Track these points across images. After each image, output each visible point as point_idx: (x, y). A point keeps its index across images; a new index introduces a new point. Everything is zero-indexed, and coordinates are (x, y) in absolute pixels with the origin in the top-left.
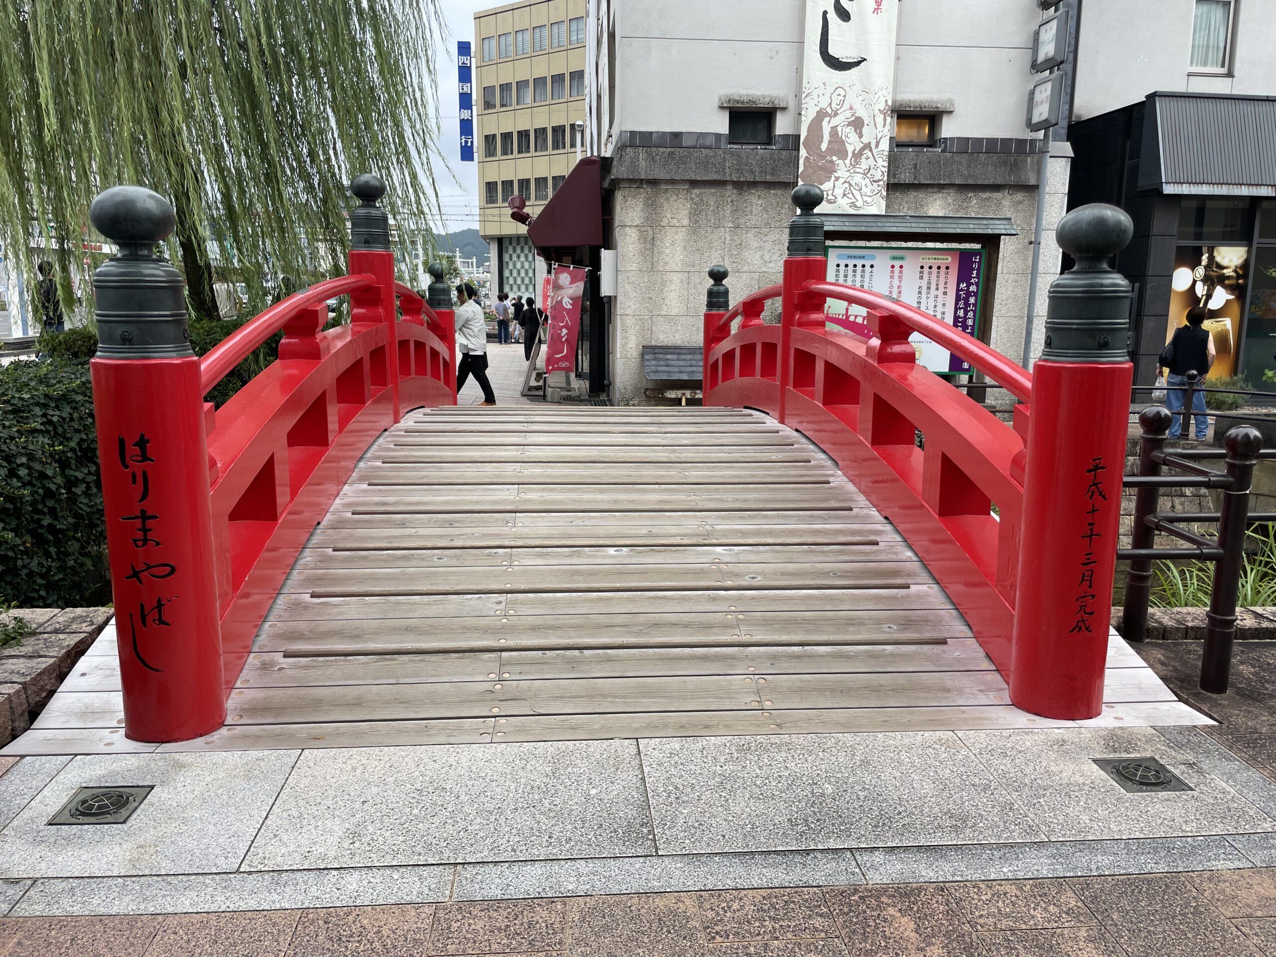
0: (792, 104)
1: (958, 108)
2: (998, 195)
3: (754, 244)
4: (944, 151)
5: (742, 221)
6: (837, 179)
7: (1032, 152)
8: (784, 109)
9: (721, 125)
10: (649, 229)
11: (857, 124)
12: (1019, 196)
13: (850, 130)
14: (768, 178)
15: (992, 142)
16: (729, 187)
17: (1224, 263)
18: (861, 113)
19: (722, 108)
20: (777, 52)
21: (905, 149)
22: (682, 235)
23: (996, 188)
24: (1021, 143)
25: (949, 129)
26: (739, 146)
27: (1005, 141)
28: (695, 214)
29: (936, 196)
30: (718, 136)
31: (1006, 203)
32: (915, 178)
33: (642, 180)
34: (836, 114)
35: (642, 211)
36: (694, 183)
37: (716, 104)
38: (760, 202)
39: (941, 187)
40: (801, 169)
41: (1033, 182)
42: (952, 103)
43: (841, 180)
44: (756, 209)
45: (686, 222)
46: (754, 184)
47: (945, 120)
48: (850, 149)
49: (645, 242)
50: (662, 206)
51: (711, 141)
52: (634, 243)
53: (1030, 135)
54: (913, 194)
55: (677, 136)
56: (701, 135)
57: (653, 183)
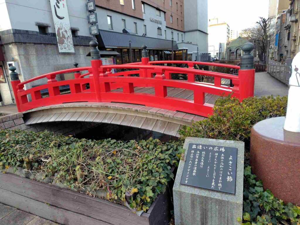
0: (52, 26)
1: (80, 29)
3: (51, 58)
4: (79, 38)
6: (65, 43)
7: (92, 39)
8: (50, 27)
9: (37, 29)
10: (26, 55)
11: (66, 31)
13: (65, 32)
14: (51, 43)
15: (86, 37)
16: (43, 45)
18: (66, 29)
19: (36, 25)
20: (45, 13)
21: (73, 38)
22: (35, 56)
25: (79, 34)
26: (42, 35)
27: (88, 37)
28: (36, 51)
29: (81, 47)
30: (37, 32)
33: (22, 43)
34: (62, 29)
36: (35, 43)
39: (81, 45)
40: (58, 41)
42: (78, 28)
43: (66, 44)
44: (50, 50)
45: (35, 53)
46: (48, 44)
47: (78, 31)
48: (66, 37)
49: (26, 59)
50: (28, 49)
51: (35, 33)
52: (23, 59)
55: (27, 31)
56: (33, 32)
57: (25, 43)
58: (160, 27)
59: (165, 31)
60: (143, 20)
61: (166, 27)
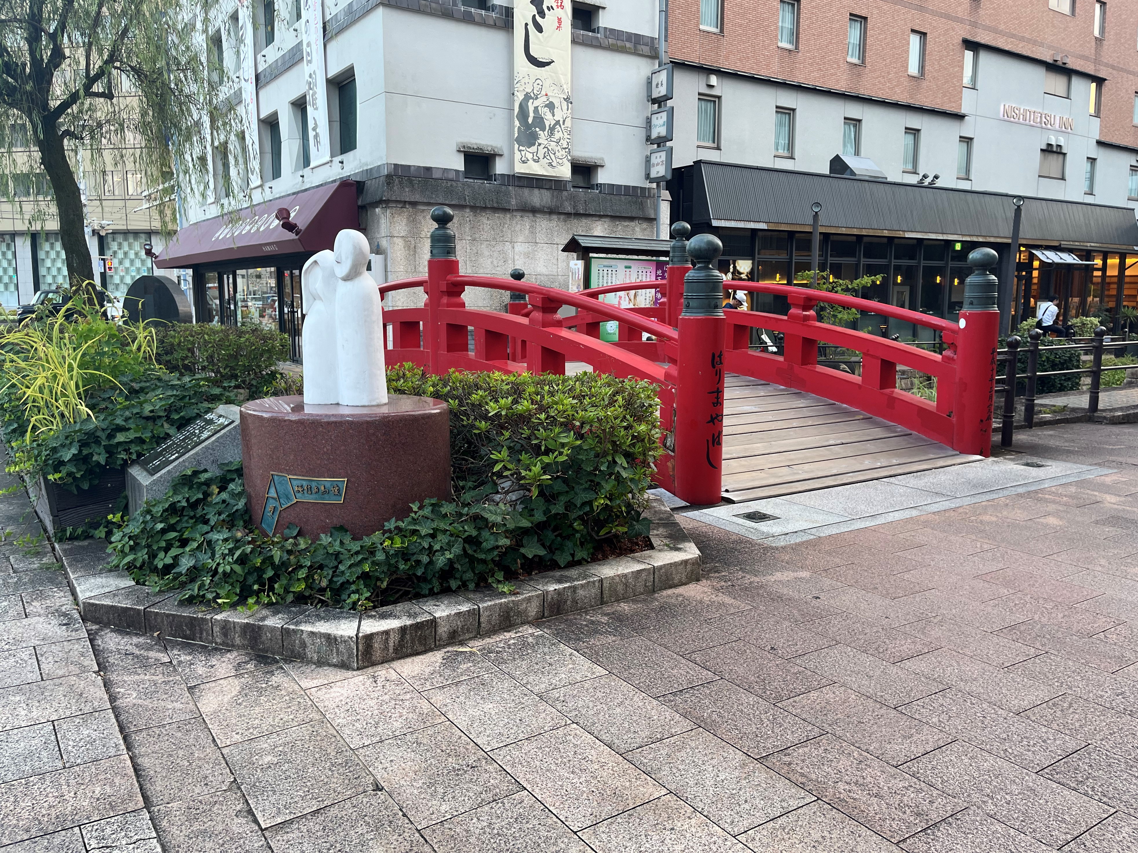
0: (506, 152)
1: (607, 163)
2: (632, 224)
3: (486, 253)
4: (600, 192)
5: (477, 236)
7: (649, 196)
8: (501, 155)
9: (458, 164)
10: (412, 239)
12: (645, 225)
15: (627, 187)
16: (468, 210)
17: (741, 271)
19: (459, 151)
20: (494, 115)
21: (577, 190)
23: (632, 219)
24: (643, 189)
25: (602, 177)
26: (472, 180)
27: (635, 188)
29: (598, 223)
30: (457, 172)
31: (637, 229)
32: (586, 210)
33: (405, 202)
35: (406, 225)
37: (455, 148)
38: (488, 222)
39: (601, 216)
41: (653, 216)
42: (602, 159)
44: (487, 228)
46: (484, 208)
47: (600, 170)
49: (409, 250)
50: (420, 223)
51: (453, 175)
52: (400, 250)
53: (647, 185)
54: (584, 221)
55: (428, 169)
56: (445, 170)
57: (414, 204)
58: (1059, 146)
59: (1092, 161)
60: (960, 117)
61: (1099, 143)
